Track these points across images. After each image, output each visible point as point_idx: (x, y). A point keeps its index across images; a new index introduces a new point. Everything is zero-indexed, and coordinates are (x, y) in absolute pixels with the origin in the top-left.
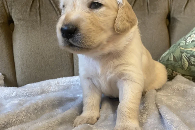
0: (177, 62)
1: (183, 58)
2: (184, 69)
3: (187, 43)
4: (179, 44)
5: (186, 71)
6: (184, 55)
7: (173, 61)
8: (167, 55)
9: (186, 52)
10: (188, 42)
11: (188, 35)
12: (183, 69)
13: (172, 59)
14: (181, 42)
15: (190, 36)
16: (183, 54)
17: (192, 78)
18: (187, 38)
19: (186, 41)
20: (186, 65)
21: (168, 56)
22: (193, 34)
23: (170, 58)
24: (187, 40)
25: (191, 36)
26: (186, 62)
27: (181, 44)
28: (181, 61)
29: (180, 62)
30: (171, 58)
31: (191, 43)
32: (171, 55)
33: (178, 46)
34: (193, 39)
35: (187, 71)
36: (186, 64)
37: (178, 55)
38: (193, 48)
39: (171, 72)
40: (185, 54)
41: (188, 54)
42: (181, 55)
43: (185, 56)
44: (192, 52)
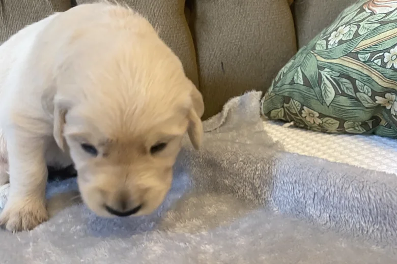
0: (312, 88)
1: (324, 80)
2: (325, 103)
3: (329, 47)
4: (314, 48)
5: (328, 107)
6: (325, 73)
7: (303, 85)
8: (289, 70)
9: (330, 68)
10: (331, 42)
11: (333, 27)
12: (323, 102)
13: (301, 81)
14: (318, 42)
15: (336, 30)
16: (322, 73)
17: (339, 122)
18: (330, 34)
19: (328, 41)
20: (329, 95)
21: (292, 72)
22: (342, 26)
23: (295, 77)
24: (329, 39)
25: (338, 30)
26: (329, 90)
27: (318, 48)
28: (319, 86)
29: (317, 89)
30: (298, 77)
31: (336, 45)
32: (297, 71)
33: (312, 52)
34: (341, 37)
35: (330, 107)
36: (328, 93)
37: (313, 73)
38: (342, 58)
39: (299, 108)
40: (329, 72)
41: (333, 72)
42: (320, 74)
43: (329, 77)
44: (342, 68)
